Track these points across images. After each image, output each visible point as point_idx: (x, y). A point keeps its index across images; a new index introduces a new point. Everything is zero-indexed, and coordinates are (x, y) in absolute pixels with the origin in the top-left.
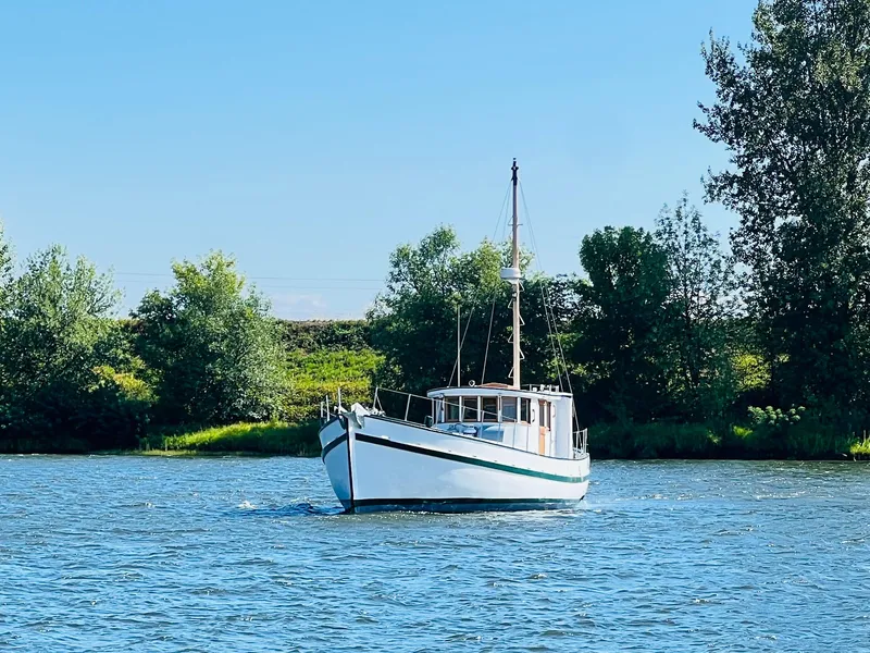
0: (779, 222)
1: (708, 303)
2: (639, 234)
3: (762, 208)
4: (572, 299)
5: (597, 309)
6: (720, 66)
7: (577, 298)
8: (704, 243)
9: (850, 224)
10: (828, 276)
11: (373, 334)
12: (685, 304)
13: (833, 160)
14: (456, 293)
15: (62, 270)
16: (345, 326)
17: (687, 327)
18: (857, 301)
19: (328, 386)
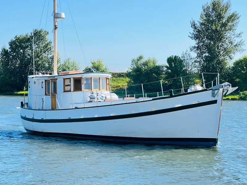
0: (204, 55)
1: (191, 70)
2: (178, 57)
3: (201, 52)
4: (165, 69)
5: (170, 71)
6: (194, 26)
7: (166, 69)
8: (191, 59)
9: (218, 56)
10: (213, 65)
11: (128, 75)
12: (186, 70)
13: (215, 43)
14: (143, 67)
15: (70, 63)
16: (123, 73)
17: (187, 74)
18: (219, 69)
19: (119, 84)
